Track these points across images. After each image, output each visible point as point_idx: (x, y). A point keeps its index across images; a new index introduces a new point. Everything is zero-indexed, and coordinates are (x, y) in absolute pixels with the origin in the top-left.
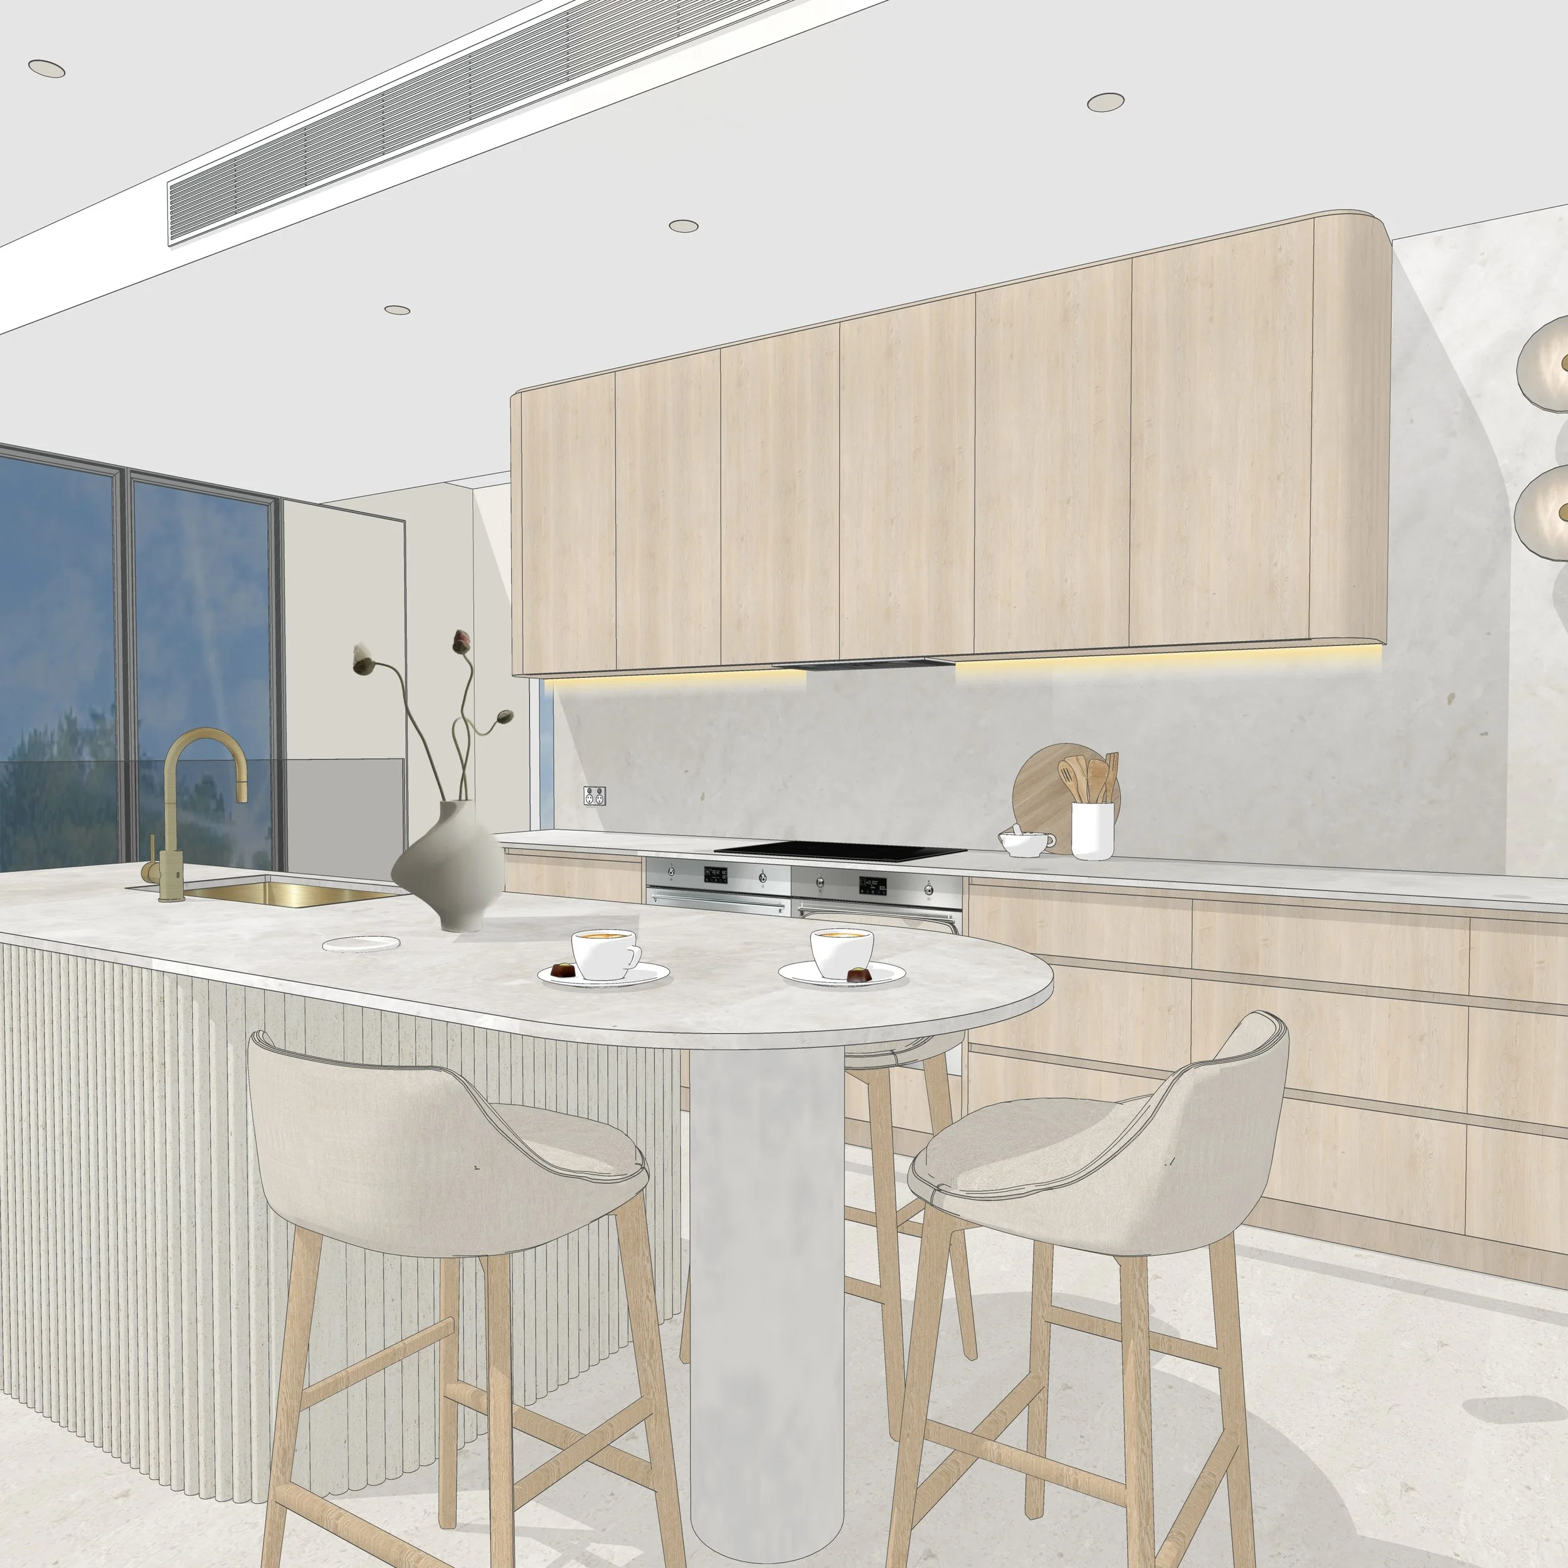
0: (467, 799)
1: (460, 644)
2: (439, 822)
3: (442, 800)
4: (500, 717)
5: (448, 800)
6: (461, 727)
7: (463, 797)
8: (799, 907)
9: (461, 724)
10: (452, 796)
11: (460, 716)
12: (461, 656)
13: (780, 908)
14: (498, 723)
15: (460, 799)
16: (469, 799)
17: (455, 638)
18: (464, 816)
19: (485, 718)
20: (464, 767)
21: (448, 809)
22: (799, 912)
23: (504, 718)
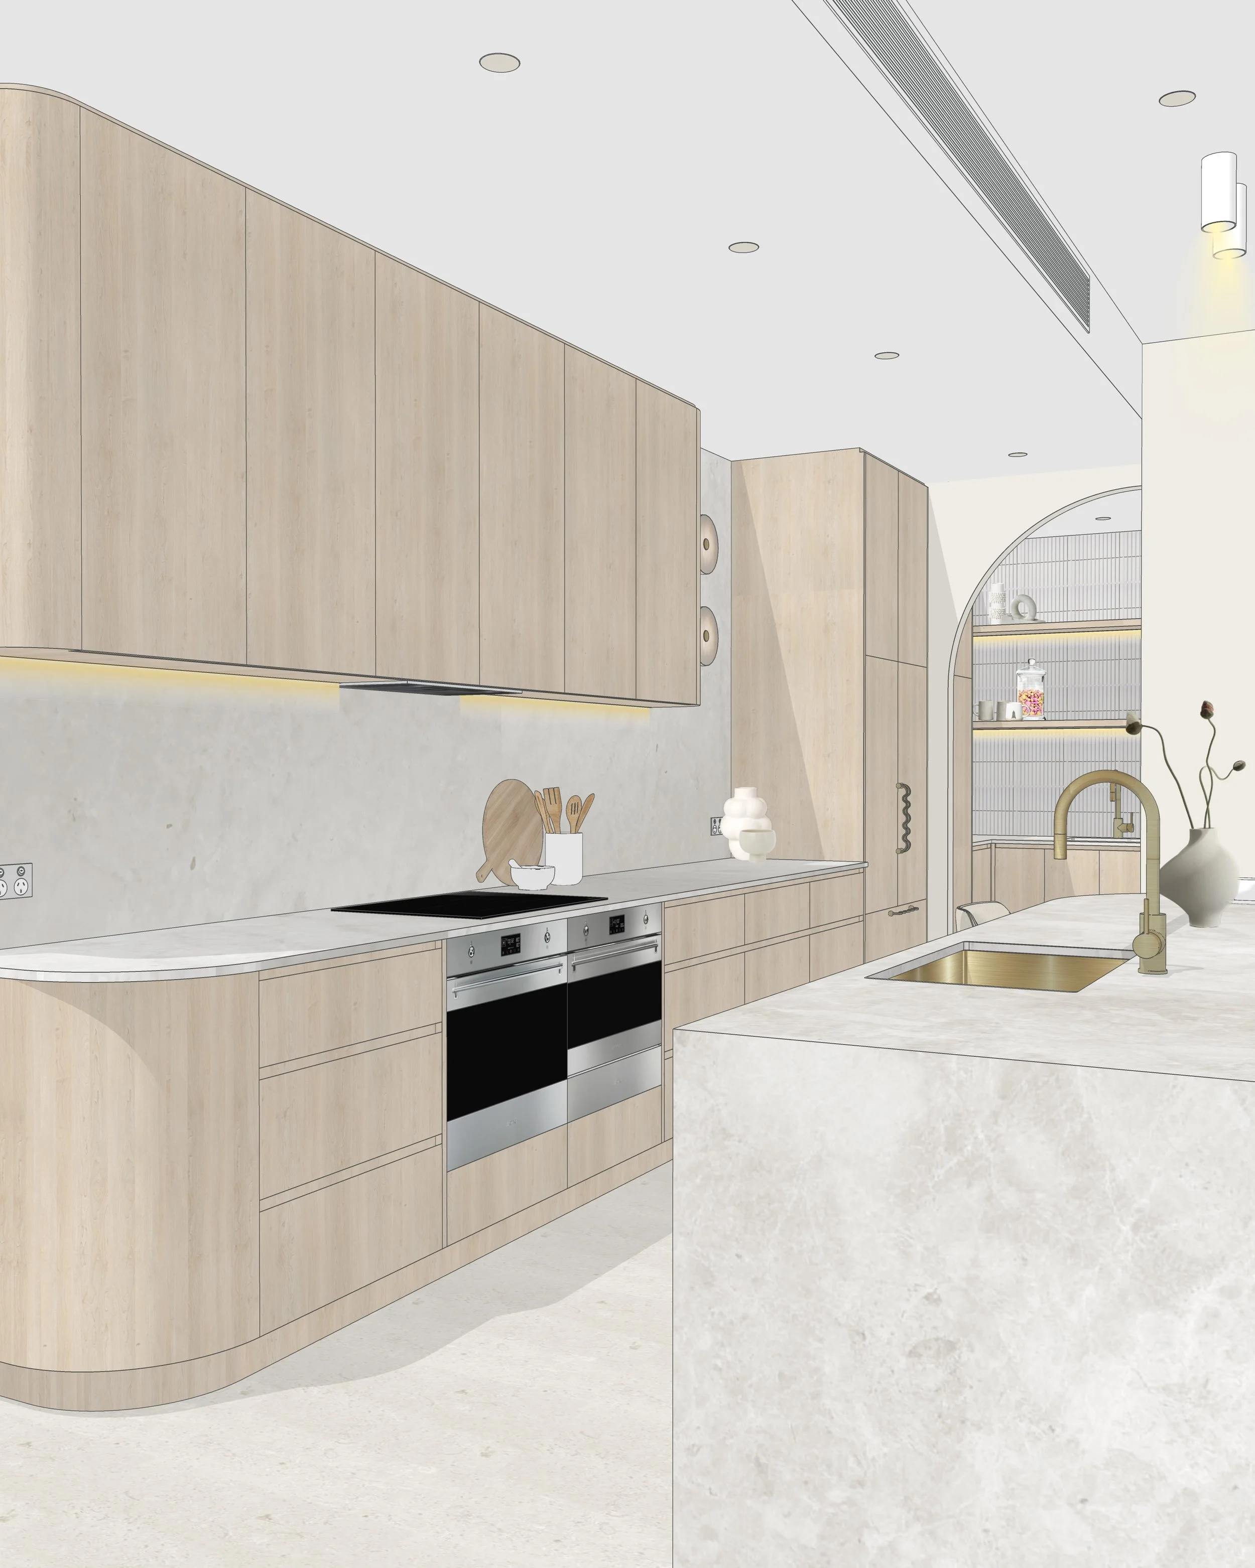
0: (1210, 828)
1: (1206, 712)
2: (1189, 844)
3: (1191, 828)
4: (1235, 766)
5: (1195, 828)
6: (1206, 773)
7: (1207, 826)
8: (573, 962)
9: (1206, 772)
10: (1199, 825)
11: (1206, 765)
12: (1207, 720)
13: (559, 968)
14: (1234, 771)
15: (1205, 827)
16: (1211, 827)
17: (1202, 707)
18: (1205, 841)
19: (1223, 766)
20: (1208, 803)
21: (1195, 835)
22: (573, 967)
23: (1239, 767)
